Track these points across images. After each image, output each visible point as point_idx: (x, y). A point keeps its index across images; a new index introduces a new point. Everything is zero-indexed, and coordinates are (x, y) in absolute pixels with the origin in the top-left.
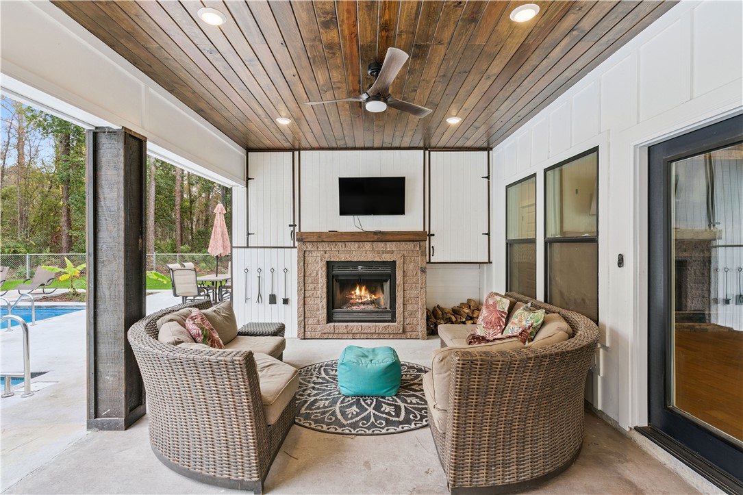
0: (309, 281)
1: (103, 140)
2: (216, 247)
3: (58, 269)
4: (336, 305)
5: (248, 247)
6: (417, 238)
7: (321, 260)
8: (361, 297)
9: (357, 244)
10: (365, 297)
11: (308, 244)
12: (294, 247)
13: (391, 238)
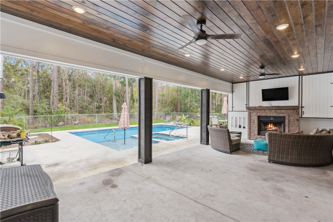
0: (252, 122)
1: (203, 91)
2: (224, 111)
3: (181, 117)
4: (262, 130)
5: (232, 111)
6: (294, 108)
7: (256, 115)
8: (270, 128)
9: (269, 110)
10: (273, 128)
11: (251, 110)
12: (247, 111)
13: (283, 108)
